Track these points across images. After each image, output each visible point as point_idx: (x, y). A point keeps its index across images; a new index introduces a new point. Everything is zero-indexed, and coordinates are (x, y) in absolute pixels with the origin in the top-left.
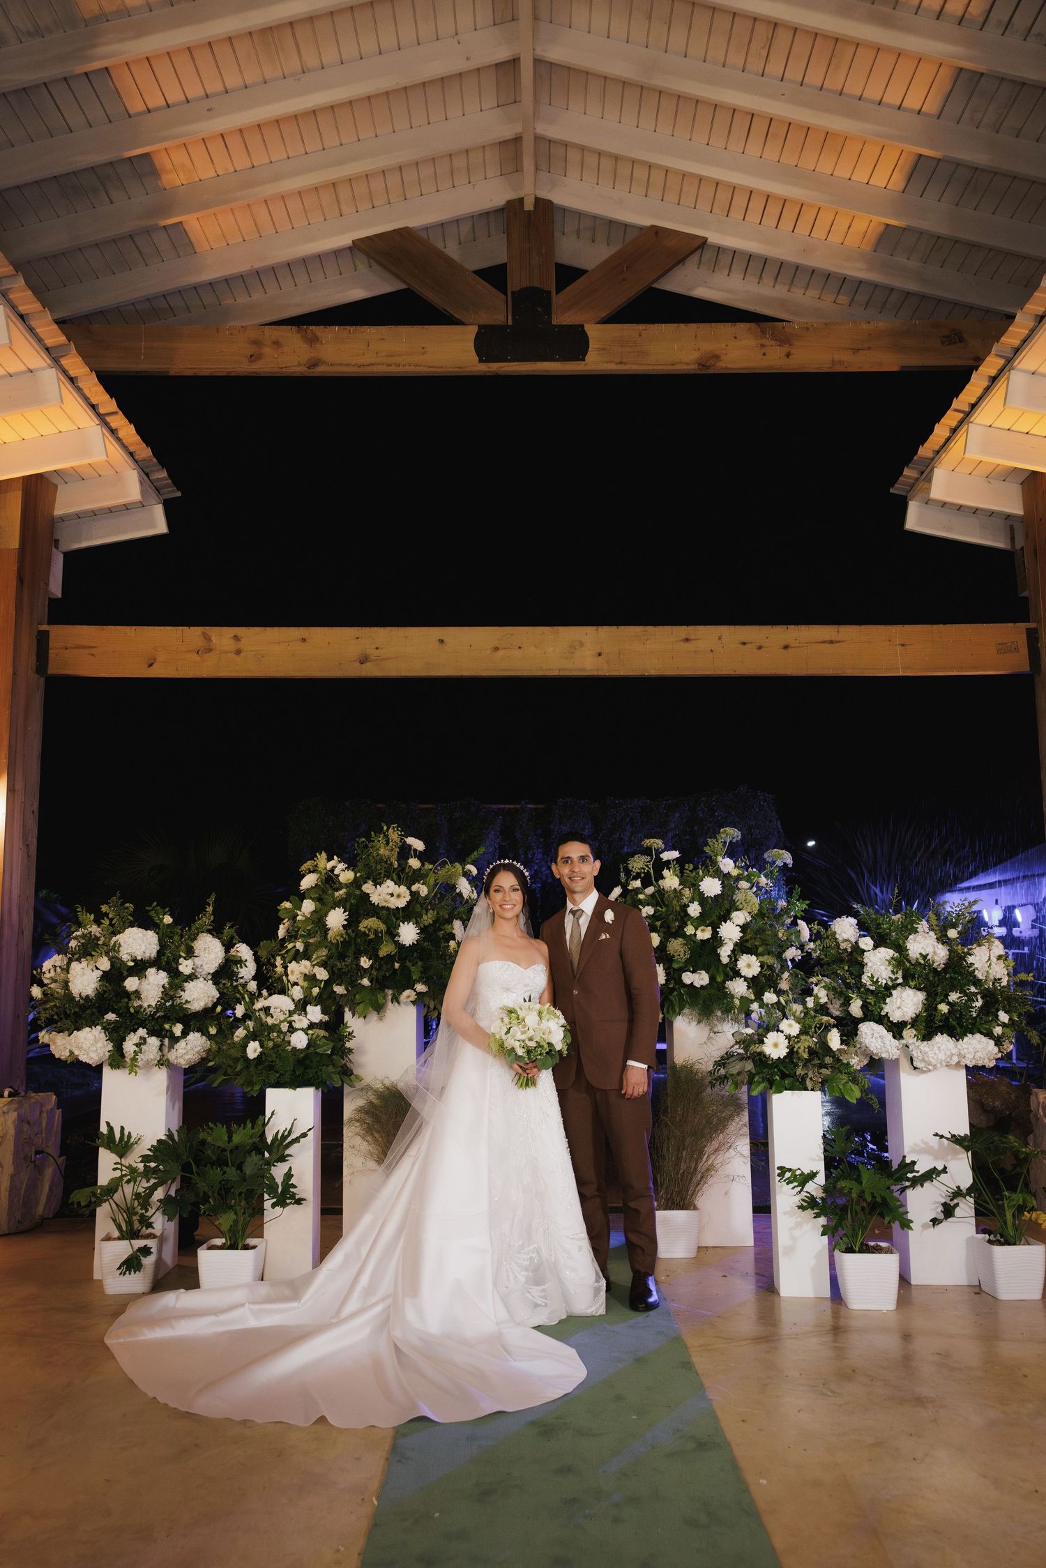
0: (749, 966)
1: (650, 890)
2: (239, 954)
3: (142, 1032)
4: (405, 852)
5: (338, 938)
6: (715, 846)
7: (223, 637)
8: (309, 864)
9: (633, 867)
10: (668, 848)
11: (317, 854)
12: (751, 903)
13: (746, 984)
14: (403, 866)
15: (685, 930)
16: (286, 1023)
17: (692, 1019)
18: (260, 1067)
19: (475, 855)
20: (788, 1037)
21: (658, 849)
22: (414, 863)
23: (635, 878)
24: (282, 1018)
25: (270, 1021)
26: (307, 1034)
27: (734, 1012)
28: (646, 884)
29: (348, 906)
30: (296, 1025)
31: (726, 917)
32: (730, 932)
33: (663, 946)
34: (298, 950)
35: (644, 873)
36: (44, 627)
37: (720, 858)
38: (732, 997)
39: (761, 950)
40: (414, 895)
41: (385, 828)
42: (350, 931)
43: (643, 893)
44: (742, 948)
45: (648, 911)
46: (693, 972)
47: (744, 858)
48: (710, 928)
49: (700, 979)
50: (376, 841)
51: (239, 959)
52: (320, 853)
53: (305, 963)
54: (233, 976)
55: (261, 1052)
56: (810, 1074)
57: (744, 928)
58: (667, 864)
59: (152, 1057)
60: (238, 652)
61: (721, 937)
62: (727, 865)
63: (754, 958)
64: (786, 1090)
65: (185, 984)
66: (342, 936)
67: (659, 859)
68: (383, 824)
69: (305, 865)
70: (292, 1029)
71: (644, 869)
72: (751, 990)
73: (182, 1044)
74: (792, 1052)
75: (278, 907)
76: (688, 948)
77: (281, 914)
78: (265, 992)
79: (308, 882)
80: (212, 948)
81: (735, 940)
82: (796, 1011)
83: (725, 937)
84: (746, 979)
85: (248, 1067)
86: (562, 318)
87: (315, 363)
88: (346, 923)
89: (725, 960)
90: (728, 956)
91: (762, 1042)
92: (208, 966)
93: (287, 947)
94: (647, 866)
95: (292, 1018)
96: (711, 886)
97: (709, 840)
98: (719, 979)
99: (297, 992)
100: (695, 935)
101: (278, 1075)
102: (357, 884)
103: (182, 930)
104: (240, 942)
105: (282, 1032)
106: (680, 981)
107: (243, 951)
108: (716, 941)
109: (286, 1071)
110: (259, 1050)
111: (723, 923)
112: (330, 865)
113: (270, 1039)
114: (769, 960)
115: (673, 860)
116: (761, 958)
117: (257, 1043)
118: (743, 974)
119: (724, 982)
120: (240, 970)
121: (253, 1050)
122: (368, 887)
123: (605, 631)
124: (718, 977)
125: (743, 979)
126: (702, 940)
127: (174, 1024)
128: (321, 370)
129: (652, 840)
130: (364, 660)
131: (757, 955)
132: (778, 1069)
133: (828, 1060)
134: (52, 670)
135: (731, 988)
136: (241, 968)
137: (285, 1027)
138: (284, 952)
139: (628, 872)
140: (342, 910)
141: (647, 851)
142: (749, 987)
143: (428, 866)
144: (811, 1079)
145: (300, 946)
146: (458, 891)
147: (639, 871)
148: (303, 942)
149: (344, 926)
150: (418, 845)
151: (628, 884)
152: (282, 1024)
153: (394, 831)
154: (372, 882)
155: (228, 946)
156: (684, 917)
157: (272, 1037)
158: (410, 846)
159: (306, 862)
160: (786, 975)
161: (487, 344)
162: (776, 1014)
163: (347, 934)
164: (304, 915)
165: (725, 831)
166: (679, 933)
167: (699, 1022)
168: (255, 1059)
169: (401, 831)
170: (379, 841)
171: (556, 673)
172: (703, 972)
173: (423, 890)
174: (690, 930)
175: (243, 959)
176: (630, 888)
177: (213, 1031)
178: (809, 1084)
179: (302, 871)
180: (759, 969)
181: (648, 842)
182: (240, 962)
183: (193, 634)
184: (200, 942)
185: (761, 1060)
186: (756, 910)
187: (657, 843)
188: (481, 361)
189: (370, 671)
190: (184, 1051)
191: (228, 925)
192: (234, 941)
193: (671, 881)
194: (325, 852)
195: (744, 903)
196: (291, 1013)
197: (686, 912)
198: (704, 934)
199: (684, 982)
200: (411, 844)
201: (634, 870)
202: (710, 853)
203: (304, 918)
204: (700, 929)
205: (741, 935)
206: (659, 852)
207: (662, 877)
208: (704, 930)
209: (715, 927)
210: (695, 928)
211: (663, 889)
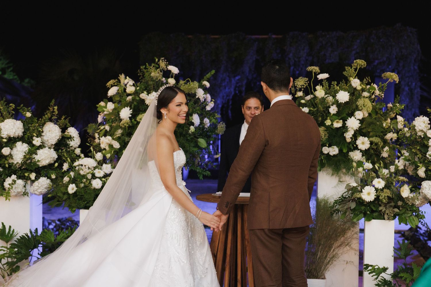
0: (363, 143)
1: (308, 98)
2: (70, 134)
3: (14, 177)
4: (168, 74)
5: (126, 125)
6: (349, 71)
8: (111, 82)
9: (297, 85)
10: (322, 72)
11: (120, 75)
12: (367, 106)
13: (361, 154)
15: (325, 122)
16: (90, 174)
17: (328, 173)
18: (76, 198)
19: (208, 75)
20: (377, 190)
21: (316, 73)
22: (171, 81)
23: (300, 90)
24: (88, 171)
25: (82, 173)
26: (102, 181)
27: (352, 170)
28: (306, 94)
29: (133, 106)
30: (97, 175)
31: (352, 115)
32: (353, 124)
34: (106, 130)
35: (303, 88)
37: (351, 79)
38: (352, 161)
39: (371, 134)
41: (157, 60)
42: (133, 120)
43: (303, 99)
44: (359, 133)
45: (306, 110)
46: (329, 147)
47: (368, 78)
48: (341, 121)
49: (334, 151)
50: (149, 69)
51: (69, 136)
52: (121, 74)
53: (109, 138)
54: (67, 146)
55: (76, 190)
56: (387, 212)
57: (362, 121)
58: (321, 82)
59: (19, 190)
61: (347, 127)
62: (356, 83)
63: (366, 139)
64: (374, 219)
65: (38, 151)
66: (127, 124)
67: (316, 78)
68: (155, 58)
69: (109, 82)
70: (94, 177)
71: (304, 86)
72: (364, 157)
73: (36, 183)
74: (377, 198)
75: (97, 106)
76: (327, 132)
77: (99, 110)
78: (82, 155)
79: (112, 91)
80: (53, 130)
81: (355, 129)
82: (384, 173)
83: (350, 126)
84: (361, 151)
85: (69, 198)
88: (130, 116)
89: (349, 140)
90: (351, 138)
91: (361, 191)
92: (51, 140)
93: (100, 128)
94: (306, 84)
95: (95, 171)
96: (343, 96)
97: (346, 67)
98: (345, 151)
99: (99, 156)
100: (332, 124)
101: (86, 203)
102: (136, 93)
103: (37, 120)
104: (70, 127)
105: (89, 179)
107: (72, 131)
108: (344, 128)
109: (90, 201)
110: (75, 189)
111: (349, 118)
112: (126, 81)
113: (82, 183)
114: (376, 140)
115: (325, 79)
116: (371, 139)
117: (74, 185)
118: (359, 148)
119: (348, 152)
120: (70, 142)
121: (72, 189)
122: (143, 96)
124: (344, 149)
125: (359, 151)
126: (336, 128)
127: (31, 173)
129: (313, 67)
131: (369, 137)
132: (370, 208)
133: (400, 203)
135: (352, 156)
136: (71, 141)
137: (89, 176)
138: (99, 131)
139: (295, 87)
140: (129, 108)
141: (309, 75)
142: (363, 155)
143: (181, 82)
144: (387, 214)
145: (107, 128)
146: (197, 97)
147: (300, 87)
148: (109, 126)
149: (130, 117)
150: (175, 70)
151: (296, 94)
152: (88, 175)
153: (162, 61)
154: (147, 92)
155: (64, 129)
156: (326, 113)
157: (83, 182)
158: (170, 71)
159: (110, 80)
160: (387, 148)
162: (372, 174)
163: (131, 122)
164: (108, 111)
165: (357, 61)
166: (322, 124)
167: (333, 175)
168: (73, 194)
169: (166, 62)
170: (151, 68)
172: (335, 147)
174: (328, 122)
175: (72, 136)
176: (296, 96)
177: (53, 177)
178: (386, 216)
179: (107, 86)
180: (369, 146)
181: (310, 68)
182: (70, 138)
184: (47, 127)
185: (360, 202)
186: (370, 109)
187: (315, 69)
190: (37, 188)
191: (63, 117)
192: (67, 126)
193: (320, 92)
194: (124, 74)
195: (363, 106)
196: (95, 168)
197: (328, 110)
198: (338, 124)
199: (324, 152)
200: (170, 69)
201: (298, 86)
202: (346, 75)
203: (108, 113)
204: (336, 121)
205: (360, 125)
206: (316, 74)
207: (315, 90)
208: (337, 122)
209: (344, 120)
210: (332, 121)
211: (315, 97)
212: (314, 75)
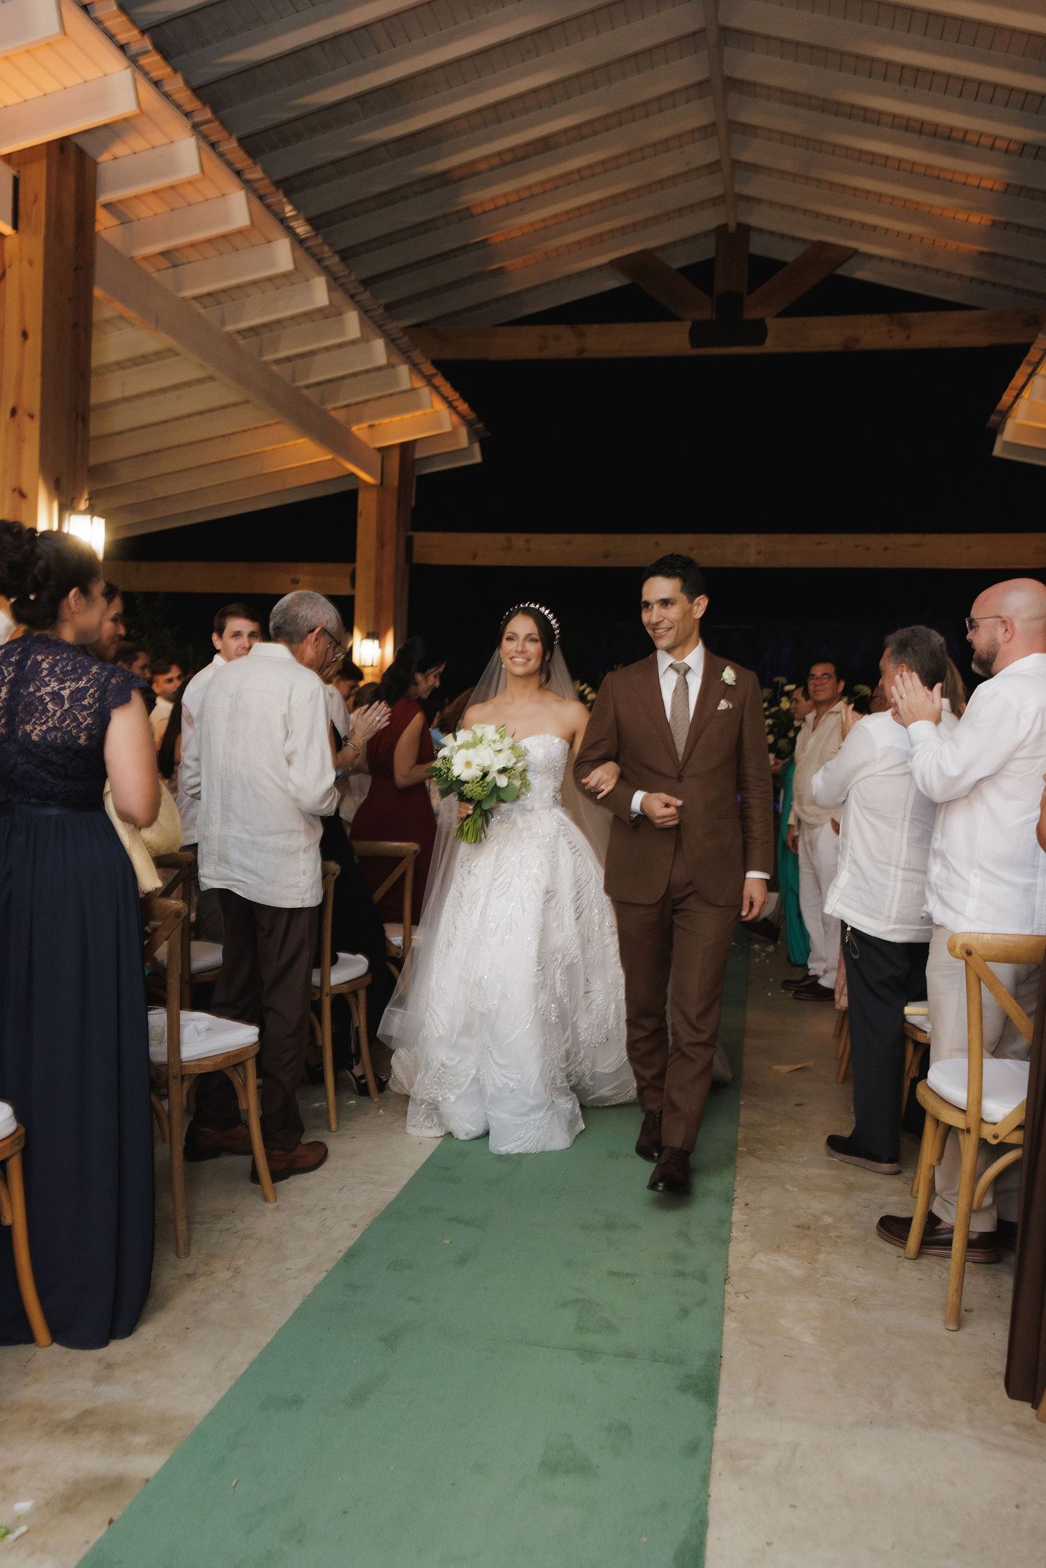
1: (773, 710)
7: (519, 540)
10: (790, 683)
21: (782, 684)
28: (771, 705)
36: (410, 533)
60: (528, 550)
86: (751, 314)
87: (582, 351)
94: (772, 694)
123: (763, 537)
128: (586, 355)
129: (779, 678)
130: (607, 555)
134: (416, 560)
141: (777, 686)
161: (698, 335)
171: (729, 565)
181: (777, 679)
183: (501, 538)
187: (782, 680)
188: (692, 347)
189: (610, 563)
207: (781, 702)
211: (780, 709)
212: (780, 686)
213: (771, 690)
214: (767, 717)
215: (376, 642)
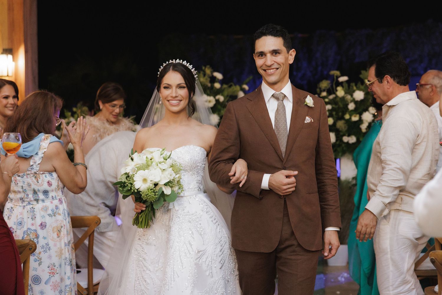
1: (332, 97)
4: (213, 80)
6: (364, 74)
9: (322, 86)
14: (212, 87)
15: (345, 117)
21: (338, 76)
22: (217, 85)
23: (324, 91)
31: (365, 110)
32: (368, 117)
33: (335, 124)
35: (327, 89)
40: (217, 101)
41: (203, 68)
43: (327, 98)
45: (329, 107)
46: (348, 136)
48: (358, 115)
49: (352, 140)
61: (363, 120)
71: (327, 87)
76: (347, 125)
81: (369, 121)
83: (365, 119)
89: (364, 131)
90: (366, 129)
94: (329, 86)
96: (359, 95)
100: (350, 118)
106: (341, 141)
108: (361, 121)
111: (364, 113)
115: (345, 81)
124: (360, 138)
126: (354, 121)
129: (334, 72)
139: (320, 88)
143: (225, 86)
147: (324, 88)
150: (219, 76)
151: (320, 94)
153: (208, 69)
156: (346, 110)
166: (342, 118)
169: (211, 69)
172: (353, 137)
173: (221, 98)
174: (347, 117)
181: (332, 73)
187: (337, 73)
193: (340, 92)
197: (348, 107)
198: (355, 118)
199: (344, 140)
200: (216, 76)
201: (322, 88)
202: (362, 78)
204: (353, 116)
207: (337, 91)
208: (355, 116)
209: (361, 114)
210: (351, 116)
211: (337, 96)
212: (335, 78)
213: (329, 82)
214: (327, 103)
215: (10, 57)
